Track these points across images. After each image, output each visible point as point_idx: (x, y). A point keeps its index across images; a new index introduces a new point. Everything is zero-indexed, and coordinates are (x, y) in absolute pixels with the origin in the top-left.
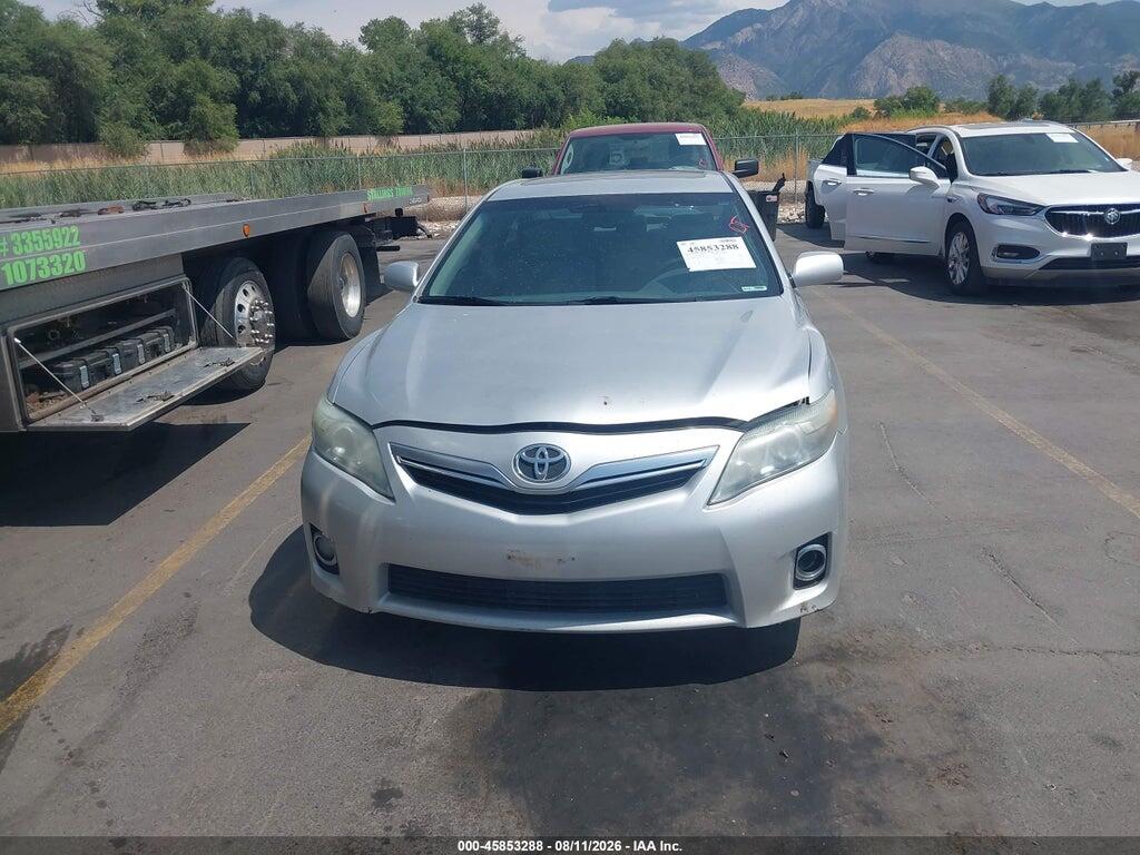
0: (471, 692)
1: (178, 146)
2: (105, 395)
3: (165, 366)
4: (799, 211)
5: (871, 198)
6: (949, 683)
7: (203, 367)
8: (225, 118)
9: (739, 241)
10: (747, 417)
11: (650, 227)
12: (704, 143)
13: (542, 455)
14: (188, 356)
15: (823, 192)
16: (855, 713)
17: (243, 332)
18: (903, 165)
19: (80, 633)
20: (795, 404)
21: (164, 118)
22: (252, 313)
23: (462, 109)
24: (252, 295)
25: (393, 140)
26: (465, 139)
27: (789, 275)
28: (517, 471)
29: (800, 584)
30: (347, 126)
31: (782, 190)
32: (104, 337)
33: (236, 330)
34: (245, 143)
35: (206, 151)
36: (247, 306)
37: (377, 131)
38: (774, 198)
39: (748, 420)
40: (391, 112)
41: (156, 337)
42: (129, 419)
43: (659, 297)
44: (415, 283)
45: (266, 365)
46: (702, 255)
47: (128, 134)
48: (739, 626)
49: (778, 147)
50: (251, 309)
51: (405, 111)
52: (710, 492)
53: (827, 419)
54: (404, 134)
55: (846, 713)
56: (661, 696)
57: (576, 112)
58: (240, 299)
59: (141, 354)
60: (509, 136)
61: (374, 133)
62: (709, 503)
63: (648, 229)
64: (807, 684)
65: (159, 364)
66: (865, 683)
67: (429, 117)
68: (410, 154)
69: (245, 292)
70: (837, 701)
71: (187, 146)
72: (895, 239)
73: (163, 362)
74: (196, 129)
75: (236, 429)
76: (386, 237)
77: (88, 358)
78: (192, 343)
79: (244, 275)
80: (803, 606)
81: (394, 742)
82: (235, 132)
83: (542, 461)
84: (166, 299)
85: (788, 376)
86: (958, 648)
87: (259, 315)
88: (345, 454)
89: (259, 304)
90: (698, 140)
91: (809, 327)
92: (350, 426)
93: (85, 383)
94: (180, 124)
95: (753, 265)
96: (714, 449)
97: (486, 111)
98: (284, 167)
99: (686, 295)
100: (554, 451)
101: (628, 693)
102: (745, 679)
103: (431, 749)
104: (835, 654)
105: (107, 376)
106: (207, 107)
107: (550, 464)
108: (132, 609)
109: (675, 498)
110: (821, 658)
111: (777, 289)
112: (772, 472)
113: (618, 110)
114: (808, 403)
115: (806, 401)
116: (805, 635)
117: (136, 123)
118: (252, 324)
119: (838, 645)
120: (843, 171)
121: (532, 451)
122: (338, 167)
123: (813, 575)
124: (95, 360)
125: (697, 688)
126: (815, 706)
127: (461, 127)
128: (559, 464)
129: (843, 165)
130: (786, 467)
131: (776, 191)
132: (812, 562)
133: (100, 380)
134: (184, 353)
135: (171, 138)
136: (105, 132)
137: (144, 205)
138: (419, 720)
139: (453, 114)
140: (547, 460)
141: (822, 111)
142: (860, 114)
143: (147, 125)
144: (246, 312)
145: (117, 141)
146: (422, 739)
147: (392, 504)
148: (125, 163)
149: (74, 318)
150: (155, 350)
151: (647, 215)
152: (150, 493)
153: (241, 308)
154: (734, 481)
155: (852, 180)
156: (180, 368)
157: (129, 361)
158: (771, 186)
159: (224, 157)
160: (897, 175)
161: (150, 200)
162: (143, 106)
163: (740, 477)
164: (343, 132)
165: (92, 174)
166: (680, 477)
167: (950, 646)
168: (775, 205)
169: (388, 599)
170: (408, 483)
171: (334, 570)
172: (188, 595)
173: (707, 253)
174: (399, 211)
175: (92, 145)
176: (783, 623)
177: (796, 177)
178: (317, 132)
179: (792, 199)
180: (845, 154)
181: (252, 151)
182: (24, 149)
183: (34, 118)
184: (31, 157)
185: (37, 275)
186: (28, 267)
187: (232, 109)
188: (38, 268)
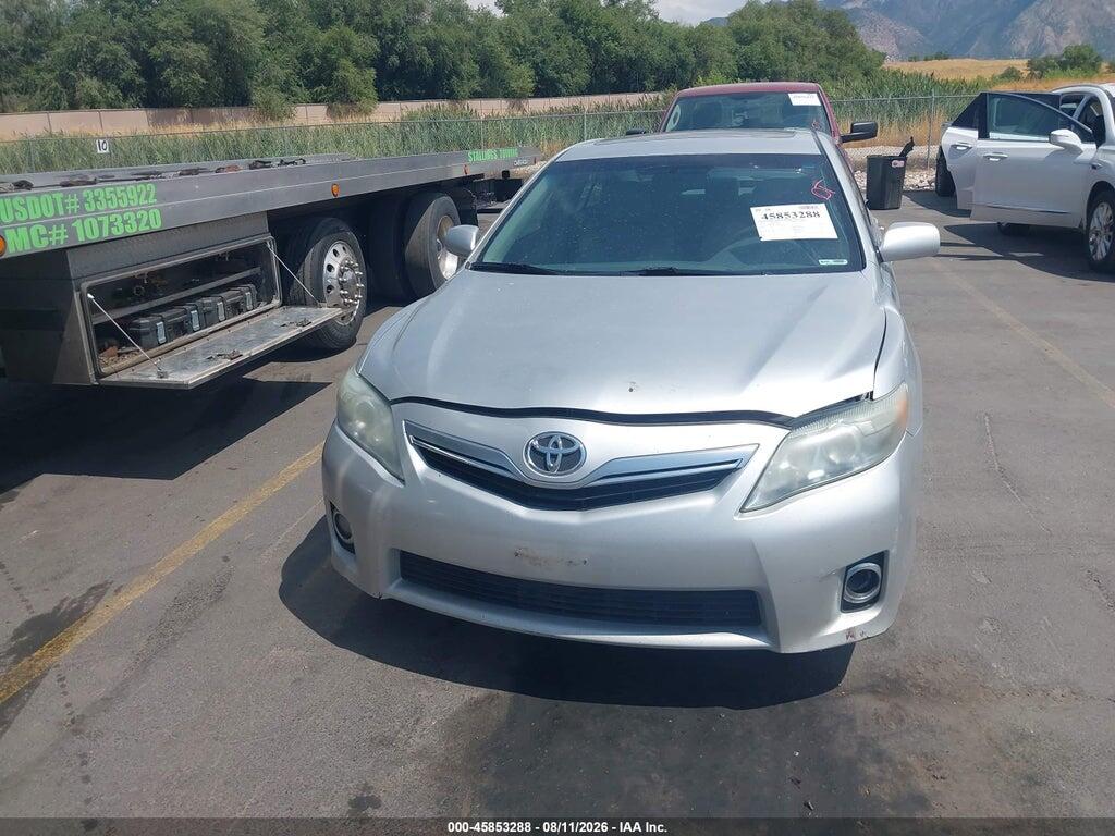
0: (479, 693)
1: (321, 109)
2: (181, 351)
3: (245, 324)
4: (930, 178)
5: (1004, 163)
6: (1023, 737)
7: (280, 325)
8: (365, 82)
9: (821, 208)
10: (795, 412)
11: (741, 191)
12: (819, 104)
13: (556, 445)
14: (270, 314)
15: (951, 158)
16: (902, 764)
17: (332, 292)
18: (1044, 129)
19: (117, 591)
20: (857, 398)
21: (311, 82)
22: (342, 273)
23: (592, 70)
24: (343, 255)
25: (524, 103)
26: (589, 102)
27: (876, 248)
28: (526, 458)
29: (848, 607)
30: (479, 89)
31: (910, 155)
32: (184, 294)
33: (325, 290)
34: (383, 106)
35: (347, 113)
36: (336, 266)
37: (509, 94)
38: (900, 164)
39: (795, 416)
40: (523, 75)
41: (237, 295)
42: (190, 377)
43: (723, 269)
44: (472, 246)
45: (356, 326)
46: (776, 223)
47: (277, 98)
48: (773, 650)
49: (913, 110)
50: (340, 270)
51: (537, 74)
52: (744, 498)
53: (892, 419)
54: (534, 97)
55: (890, 760)
56: (682, 719)
57: (706, 74)
58: (330, 259)
59: (221, 311)
60: (633, 98)
61: (505, 96)
62: (742, 510)
63: (740, 193)
64: (851, 720)
65: (239, 322)
66: (920, 726)
67: (559, 81)
68: (536, 117)
69: (335, 253)
70: (884, 745)
71: (330, 108)
72: (1029, 208)
73: (242, 320)
74: (339, 92)
75: (318, 386)
76: (488, 199)
77: (165, 315)
78: (276, 302)
79: (335, 235)
80: (850, 632)
81: (386, 742)
82: (372, 92)
83: (555, 451)
84: (251, 256)
85: (852, 365)
86: (1039, 694)
87: (349, 275)
88: (365, 429)
89: (348, 265)
90: (812, 100)
91: (890, 307)
92: (371, 399)
93: (162, 339)
94: (324, 88)
95: (834, 236)
96: (753, 448)
97: (616, 74)
98: (413, 129)
99: (755, 267)
100: (568, 441)
101: (646, 711)
102: (780, 706)
103: (421, 754)
104: (890, 686)
105: (185, 332)
106: (348, 72)
107: (563, 455)
108: (172, 569)
109: (703, 501)
110: (872, 690)
111: (858, 264)
112: (823, 478)
113: (749, 71)
114: (872, 399)
115: (870, 395)
116: (857, 660)
117: (285, 88)
118: (341, 284)
119: (895, 676)
120: (974, 134)
121: (545, 439)
122: (464, 129)
123: (863, 598)
124: (171, 317)
125: (724, 713)
126: (855, 749)
127: (591, 90)
128: (574, 457)
129: (975, 128)
130: (839, 473)
131: (903, 156)
132: (864, 583)
133: (178, 335)
134: (268, 311)
135: (316, 101)
136: (256, 97)
137: (260, 164)
138: (418, 720)
139: (583, 77)
140: (561, 450)
141: (968, 71)
142: (1011, 75)
143: (295, 89)
144: (335, 273)
145: (267, 104)
146: (417, 742)
147: (401, 486)
148: (273, 125)
149: (152, 274)
150: (237, 308)
151: (739, 178)
152: (219, 449)
153: (330, 268)
154: (775, 486)
155: (983, 144)
156: (260, 326)
157: (208, 318)
158: (897, 151)
159: (362, 119)
160: (1036, 138)
161: (266, 159)
162: (292, 71)
163: (783, 482)
164: (476, 95)
165: (240, 136)
166: (710, 478)
167: (1029, 690)
168: (902, 171)
169: (399, 586)
170: (419, 464)
171: (350, 548)
172: (226, 559)
173: (782, 221)
174: (506, 173)
175: (245, 109)
176: (824, 650)
177: (929, 143)
178: (450, 95)
179: (923, 164)
180: (978, 114)
181: (388, 113)
182: (186, 112)
183: (194, 83)
184: (192, 120)
185: (110, 232)
186: (100, 224)
187: (371, 73)
188: (111, 225)
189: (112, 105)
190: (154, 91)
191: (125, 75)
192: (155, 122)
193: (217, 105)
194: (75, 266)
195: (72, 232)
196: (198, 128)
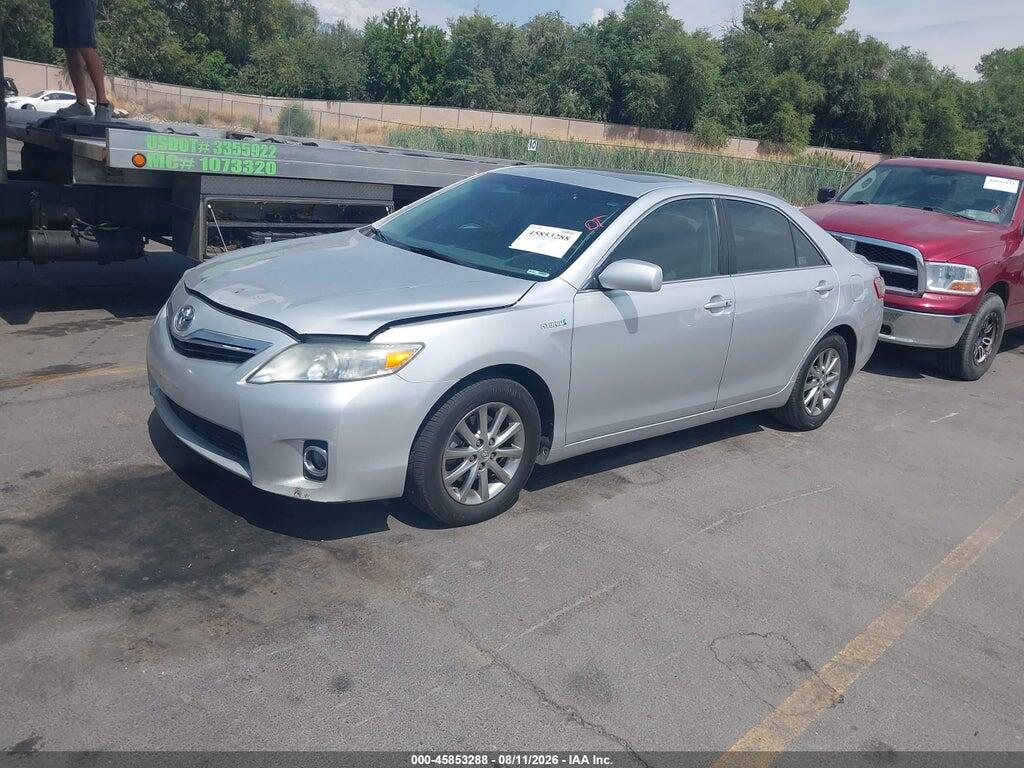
8: (802, 126)
12: (1015, 190)
21: (751, 119)
27: (595, 275)
28: (176, 317)
29: (309, 476)
35: (776, 151)
47: (716, 127)
48: (251, 482)
51: (989, 142)
62: (247, 381)
67: (1014, 151)
71: (761, 145)
74: (773, 132)
77: (275, 234)
80: (299, 490)
82: (806, 136)
90: (1010, 187)
94: (762, 125)
104: (348, 555)
106: (788, 114)
107: (186, 320)
110: (334, 551)
117: (726, 121)
123: (317, 473)
135: (750, 137)
136: (698, 125)
140: (187, 317)
143: (735, 123)
145: (706, 132)
148: (705, 151)
162: (737, 107)
164: (913, 153)
175: (686, 134)
182: (636, 129)
183: (648, 107)
184: (639, 137)
185: (229, 169)
186: (223, 164)
187: (810, 118)
188: (232, 165)
189: (582, 116)
190: (616, 110)
191: (598, 94)
192: (610, 134)
193: (664, 127)
194: (206, 186)
195: (199, 163)
196: (640, 145)
